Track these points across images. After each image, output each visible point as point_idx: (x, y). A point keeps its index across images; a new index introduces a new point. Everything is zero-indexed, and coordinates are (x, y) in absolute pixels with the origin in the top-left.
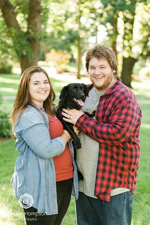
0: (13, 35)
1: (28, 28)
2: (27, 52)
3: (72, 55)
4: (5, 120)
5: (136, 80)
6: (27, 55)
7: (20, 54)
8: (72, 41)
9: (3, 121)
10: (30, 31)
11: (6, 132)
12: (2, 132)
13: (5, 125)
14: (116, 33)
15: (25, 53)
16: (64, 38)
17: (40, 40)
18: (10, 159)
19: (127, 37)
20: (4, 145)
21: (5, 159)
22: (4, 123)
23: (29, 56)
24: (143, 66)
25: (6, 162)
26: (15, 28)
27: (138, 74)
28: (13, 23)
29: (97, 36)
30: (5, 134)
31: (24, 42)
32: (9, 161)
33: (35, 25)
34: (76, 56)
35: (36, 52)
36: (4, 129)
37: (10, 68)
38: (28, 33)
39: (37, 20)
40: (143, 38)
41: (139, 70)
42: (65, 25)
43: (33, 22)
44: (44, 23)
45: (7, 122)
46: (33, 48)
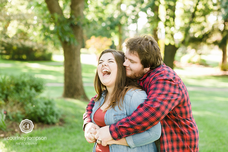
0: (56, 20)
1: (71, 14)
2: (70, 38)
3: (113, 42)
4: (49, 106)
5: (178, 67)
6: (70, 42)
7: (63, 40)
8: (112, 28)
9: (47, 108)
10: (73, 16)
11: (50, 118)
12: (46, 118)
13: (49, 111)
14: (158, 19)
15: (67, 40)
16: (104, 24)
17: (84, 25)
18: (55, 146)
19: (168, 24)
20: (49, 132)
21: (50, 146)
22: (48, 110)
23: (72, 42)
24: (184, 53)
25: (51, 149)
26: (58, 13)
27: (179, 61)
28: (56, 9)
29: (138, 23)
30: (49, 121)
31: (67, 28)
32: (55, 148)
33: (78, 11)
34: (117, 43)
35: (79, 38)
36: (48, 116)
37: (50, 55)
38: (71, 19)
39: (80, 5)
40: (184, 25)
41: (180, 57)
42: (105, 12)
43: (76, 8)
44: (87, 9)
45: (51, 108)
46: (76, 34)
